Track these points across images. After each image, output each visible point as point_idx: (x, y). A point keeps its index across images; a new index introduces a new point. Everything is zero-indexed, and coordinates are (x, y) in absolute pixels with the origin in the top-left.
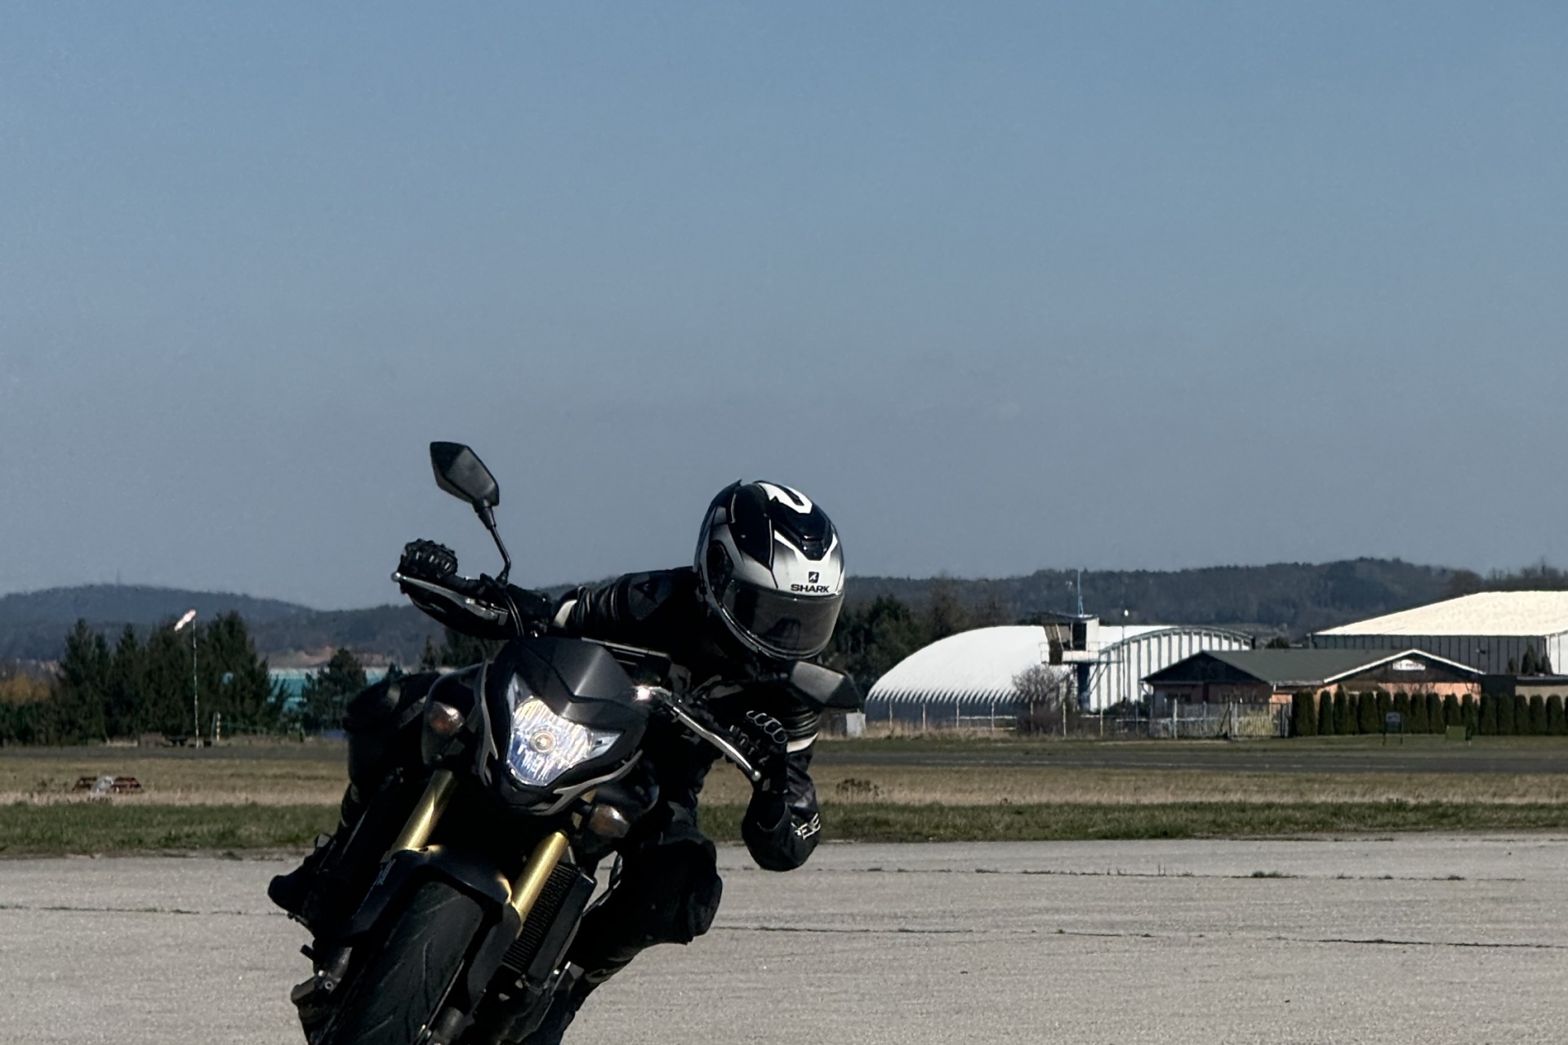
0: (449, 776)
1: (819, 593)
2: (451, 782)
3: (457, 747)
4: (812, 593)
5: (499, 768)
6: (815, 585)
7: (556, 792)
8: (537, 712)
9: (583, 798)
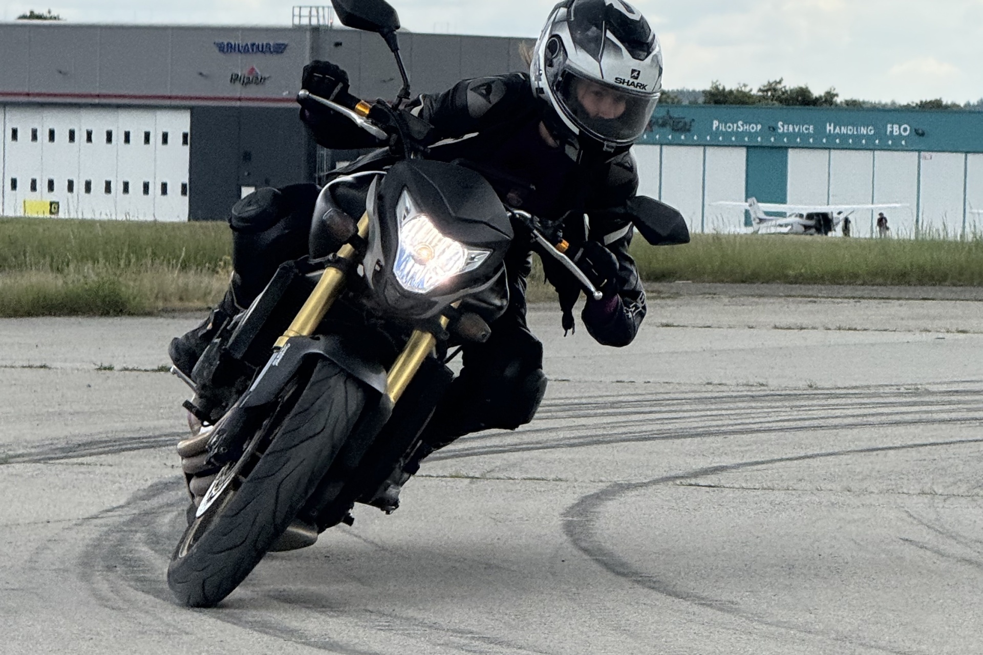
1: (637, 89)
4: (632, 87)
6: (636, 82)
8: (421, 227)
9: (453, 304)
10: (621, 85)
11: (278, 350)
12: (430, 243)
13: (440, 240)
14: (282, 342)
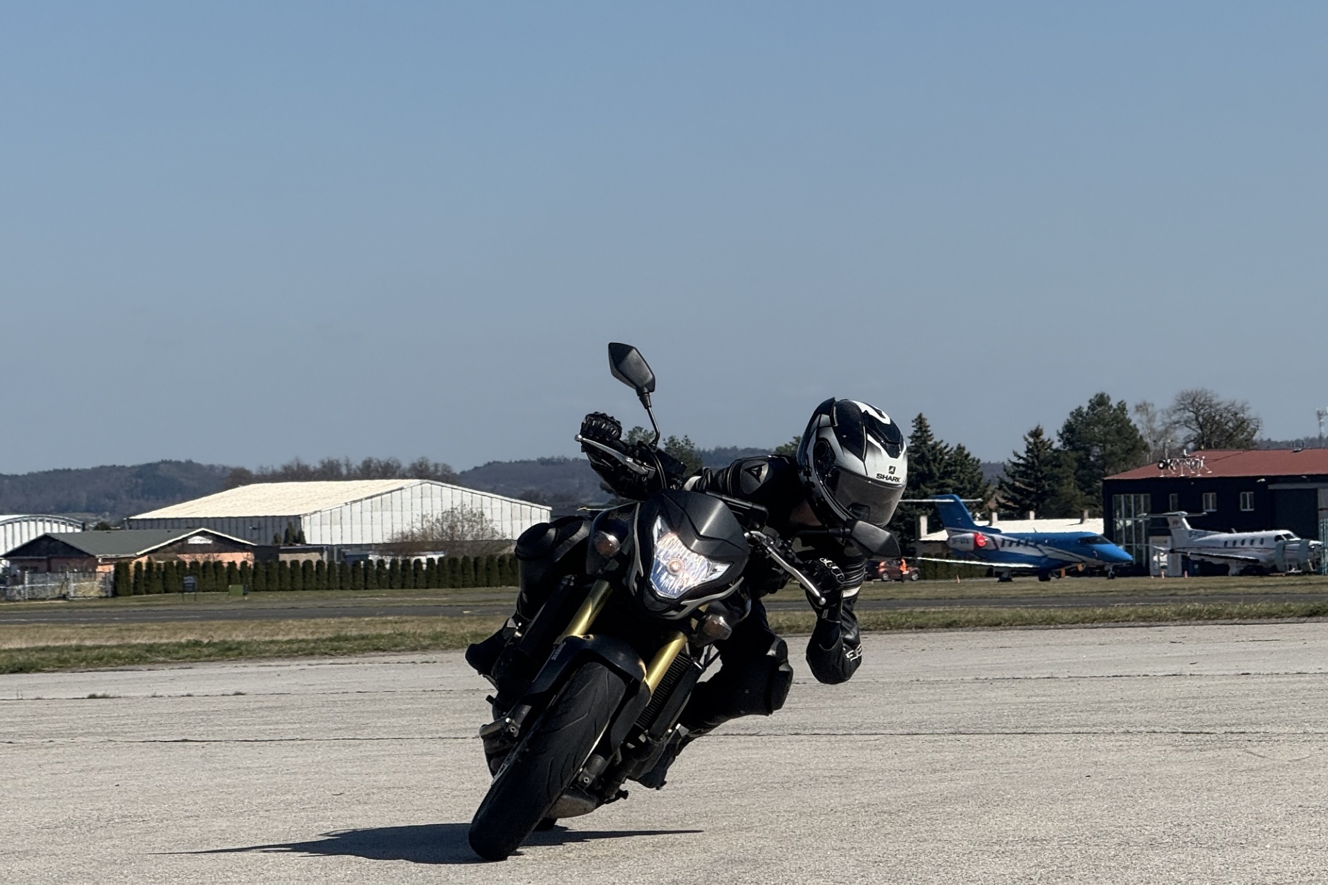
0: (606, 585)
1: (894, 482)
2: (607, 591)
3: (614, 565)
4: (889, 481)
5: (644, 582)
6: (892, 476)
7: (682, 603)
8: (673, 545)
9: (700, 608)
10: (881, 480)
11: (558, 646)
12: (681, 557)
13: (689, 555)
14: (560, 641)
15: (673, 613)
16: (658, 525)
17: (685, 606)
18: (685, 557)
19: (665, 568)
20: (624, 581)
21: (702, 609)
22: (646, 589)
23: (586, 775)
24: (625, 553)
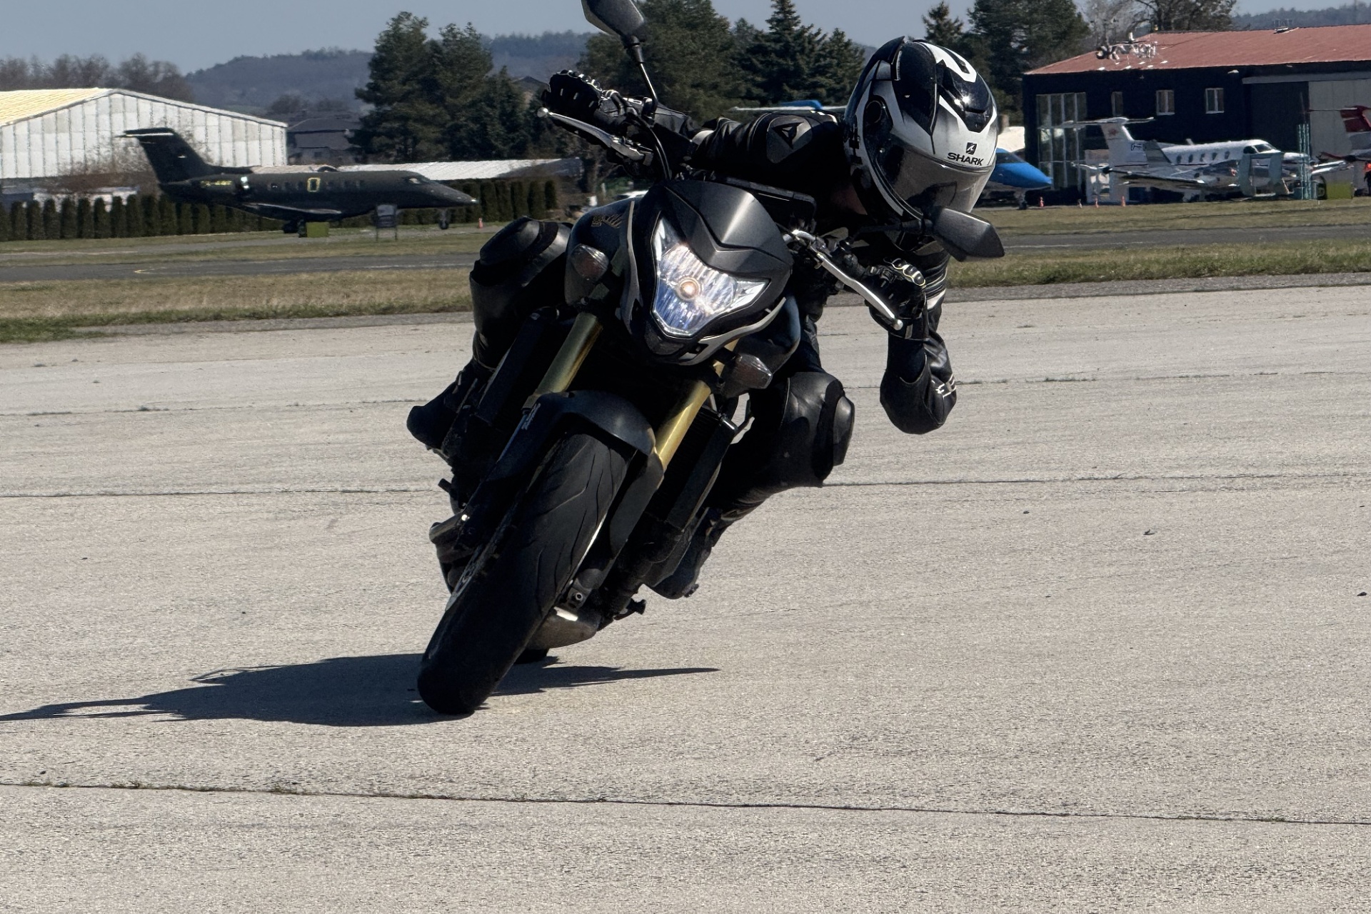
0: (593, 320)
1: (973, 165)
2: (594, 327)
3: (601, 292)
4: (967, 164)
5: (645, 314)
6: (972, 156)
7: (701, 341)
8: (683, 260)
9: (727, 347)
10: (955, 161)
11: (528, 411)
12: (696, 277)
13: (706, 273)
14: (532, 403)
15: (688, 355)
16: (661, 232)
17: (704, 346)
18: (701, 275)
19: (673, 293)
20: (617, 312)
21: (730, 347)
22: (648, 324)
23: (578, 590)
24: (617, 272)
